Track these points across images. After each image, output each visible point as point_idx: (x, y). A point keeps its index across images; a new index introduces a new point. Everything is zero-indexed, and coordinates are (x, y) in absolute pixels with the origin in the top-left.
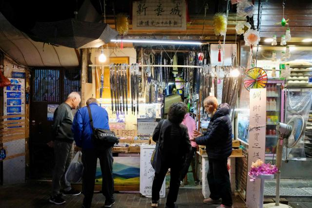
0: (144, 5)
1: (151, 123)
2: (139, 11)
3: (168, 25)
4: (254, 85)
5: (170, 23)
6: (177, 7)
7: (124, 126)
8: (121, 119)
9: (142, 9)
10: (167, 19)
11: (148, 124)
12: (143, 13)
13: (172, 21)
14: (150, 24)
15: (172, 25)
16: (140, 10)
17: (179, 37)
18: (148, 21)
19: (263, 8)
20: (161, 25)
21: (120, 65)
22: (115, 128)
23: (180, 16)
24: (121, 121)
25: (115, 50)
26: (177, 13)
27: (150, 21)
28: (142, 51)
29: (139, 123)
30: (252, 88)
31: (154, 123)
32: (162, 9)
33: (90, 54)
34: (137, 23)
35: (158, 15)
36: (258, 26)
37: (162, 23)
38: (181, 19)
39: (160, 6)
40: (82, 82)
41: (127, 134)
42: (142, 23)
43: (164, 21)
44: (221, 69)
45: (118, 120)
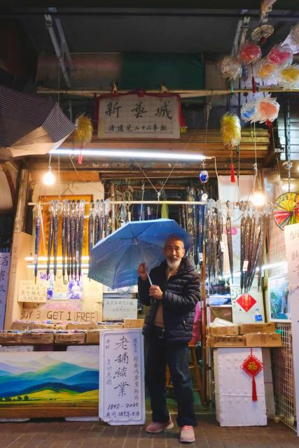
0: (117, 103)
1: (126, 300)
2: (109, 112)
3: (153, 131)
4: (290, 220)
5: (155, 127)
6: (165, 106)
7: (79, 306)
8: (76, 293)
9: (113, 109)
10: (150, 122)
11: (120, 303)
12: (115, 114)
13: (159, 126)
14: (124, 129)
15: (159, 130)
16: (110, 110)
17: (170, 165)
18: (122, 126)
19: (291, 121)
20: (141, 130)
21: (79, 201)
22: (65, 308)
23: (171, 118)
24: (77, 297)
25: (71, 185)
26: (165, 114)
27: (125, 125)
28: (113, 187)
29: (106, 300)
30: (288, 224)
31: (130, 300)
32: (143, 109)
33: (32, 190)
34: (106, 128)
35: (137, 117)
36: (286, 145)
37: (143, 127)
38: (172, 123)
39: (140, 105)
40: (15, 231)
41: (85, 318)
42: (112, 128)
43: (146, 126)
44: (236, 207)
45: (71, 295)
